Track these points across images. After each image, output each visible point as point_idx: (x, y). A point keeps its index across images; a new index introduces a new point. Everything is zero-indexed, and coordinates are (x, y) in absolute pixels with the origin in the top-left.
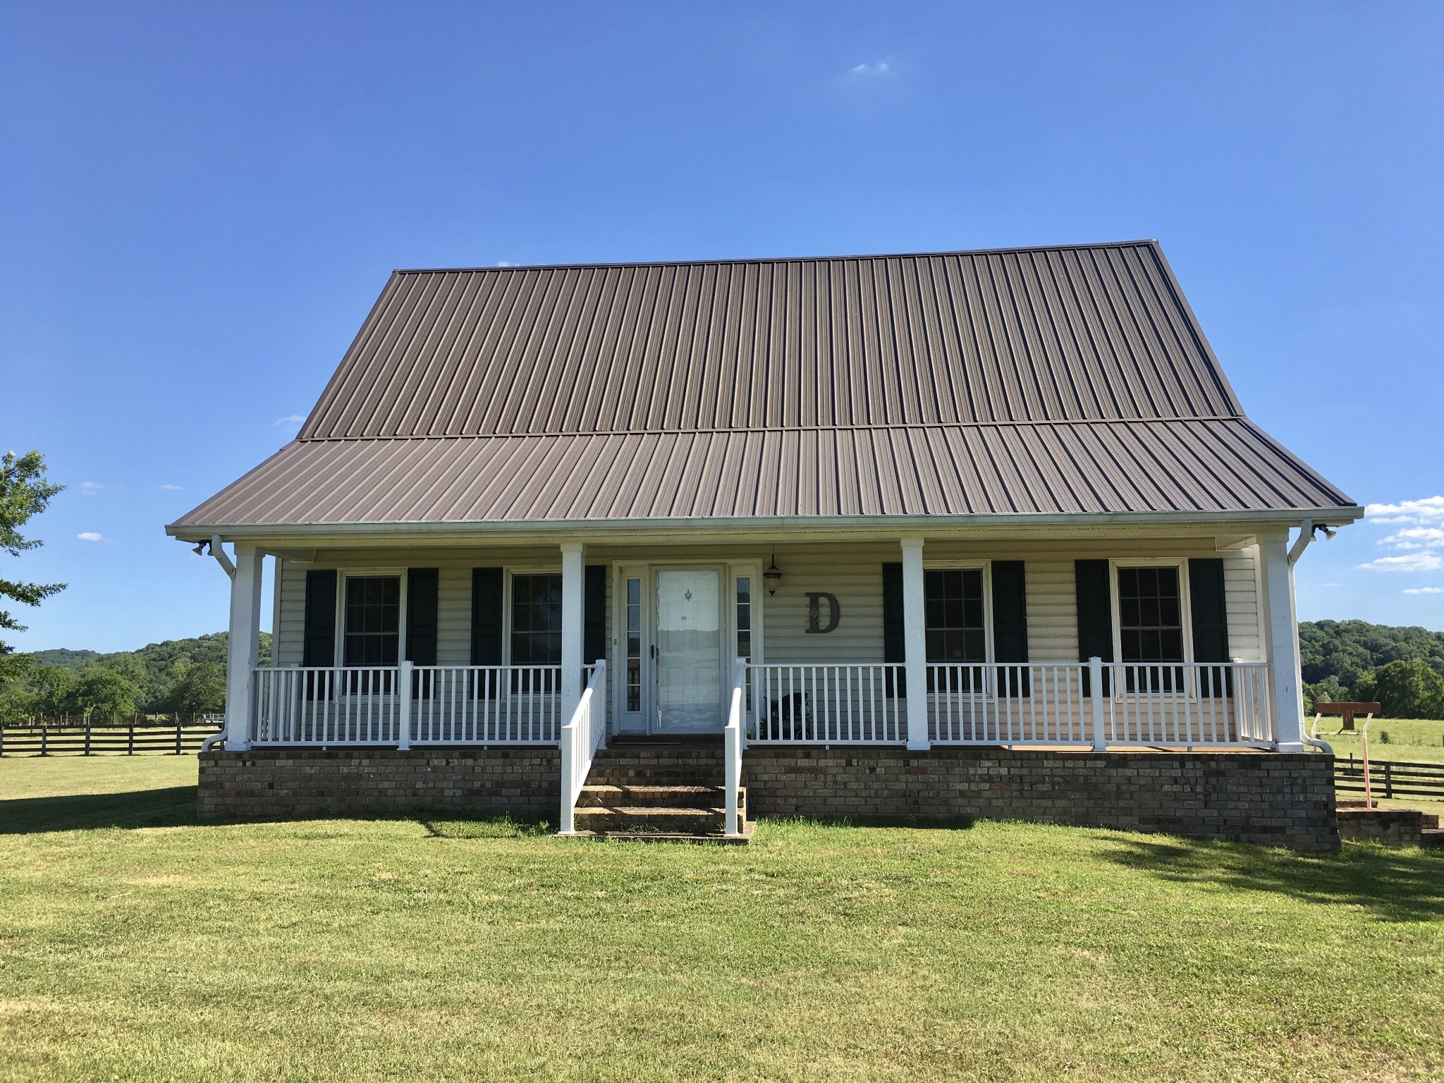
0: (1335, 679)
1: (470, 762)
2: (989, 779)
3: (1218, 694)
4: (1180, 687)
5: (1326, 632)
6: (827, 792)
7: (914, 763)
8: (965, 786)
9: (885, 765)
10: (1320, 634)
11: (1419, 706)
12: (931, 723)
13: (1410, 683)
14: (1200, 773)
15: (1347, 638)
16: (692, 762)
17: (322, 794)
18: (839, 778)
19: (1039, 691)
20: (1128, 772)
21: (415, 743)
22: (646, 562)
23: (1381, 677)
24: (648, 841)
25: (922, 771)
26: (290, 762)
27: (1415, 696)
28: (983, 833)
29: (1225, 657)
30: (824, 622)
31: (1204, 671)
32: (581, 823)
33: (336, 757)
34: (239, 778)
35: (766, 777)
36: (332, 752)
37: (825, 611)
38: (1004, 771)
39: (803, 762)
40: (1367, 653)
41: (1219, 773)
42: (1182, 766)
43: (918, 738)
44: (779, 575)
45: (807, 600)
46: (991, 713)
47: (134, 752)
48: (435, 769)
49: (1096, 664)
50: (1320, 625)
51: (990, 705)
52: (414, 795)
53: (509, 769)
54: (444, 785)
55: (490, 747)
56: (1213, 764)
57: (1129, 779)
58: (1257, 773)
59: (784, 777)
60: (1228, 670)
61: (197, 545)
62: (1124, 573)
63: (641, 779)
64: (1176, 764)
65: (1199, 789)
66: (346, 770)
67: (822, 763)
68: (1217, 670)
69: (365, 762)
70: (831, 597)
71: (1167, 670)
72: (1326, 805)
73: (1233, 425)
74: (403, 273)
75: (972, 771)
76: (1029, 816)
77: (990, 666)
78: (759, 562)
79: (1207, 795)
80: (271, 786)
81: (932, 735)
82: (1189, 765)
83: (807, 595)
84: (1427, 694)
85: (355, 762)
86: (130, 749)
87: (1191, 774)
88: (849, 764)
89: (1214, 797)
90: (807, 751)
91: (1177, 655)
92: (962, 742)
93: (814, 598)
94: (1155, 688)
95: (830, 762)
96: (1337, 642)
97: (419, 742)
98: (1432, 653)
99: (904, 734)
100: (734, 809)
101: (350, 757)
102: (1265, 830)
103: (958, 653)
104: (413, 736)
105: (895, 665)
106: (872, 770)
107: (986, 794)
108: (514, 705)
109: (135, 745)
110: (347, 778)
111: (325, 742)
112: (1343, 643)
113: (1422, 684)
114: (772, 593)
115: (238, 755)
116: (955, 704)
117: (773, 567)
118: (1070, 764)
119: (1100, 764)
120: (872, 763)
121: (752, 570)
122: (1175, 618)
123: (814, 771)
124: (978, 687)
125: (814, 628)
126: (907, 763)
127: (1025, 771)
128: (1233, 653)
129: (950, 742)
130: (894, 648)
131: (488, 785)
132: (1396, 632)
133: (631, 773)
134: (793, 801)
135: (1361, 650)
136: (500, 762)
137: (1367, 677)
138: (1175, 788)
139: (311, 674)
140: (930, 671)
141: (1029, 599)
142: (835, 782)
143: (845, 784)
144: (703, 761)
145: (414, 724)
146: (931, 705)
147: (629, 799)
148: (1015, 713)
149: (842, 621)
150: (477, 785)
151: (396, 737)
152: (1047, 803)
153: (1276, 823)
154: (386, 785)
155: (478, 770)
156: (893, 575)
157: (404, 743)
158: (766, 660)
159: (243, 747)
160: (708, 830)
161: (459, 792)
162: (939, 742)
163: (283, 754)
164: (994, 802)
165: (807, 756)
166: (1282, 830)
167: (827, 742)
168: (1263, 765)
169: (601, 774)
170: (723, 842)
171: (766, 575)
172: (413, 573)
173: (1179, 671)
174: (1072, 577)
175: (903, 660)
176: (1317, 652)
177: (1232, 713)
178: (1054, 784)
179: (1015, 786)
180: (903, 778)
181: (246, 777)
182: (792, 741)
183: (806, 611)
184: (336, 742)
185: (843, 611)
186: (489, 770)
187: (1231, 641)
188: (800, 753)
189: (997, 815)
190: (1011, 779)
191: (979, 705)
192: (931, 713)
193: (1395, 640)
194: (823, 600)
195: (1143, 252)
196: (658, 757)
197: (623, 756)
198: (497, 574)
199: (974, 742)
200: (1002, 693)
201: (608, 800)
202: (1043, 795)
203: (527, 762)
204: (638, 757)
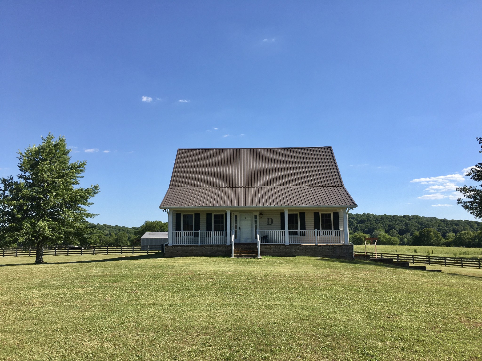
0: (408, 234)
1: (212, 247)
2: (299, 249)
3: (337, 235)
4: (332, 234)
5: (407, 219)
6: (272, 252)
7: (286, 247)
8: (295, 250)
9: (281, 247)
10: (404, 219)
11: (432, 242)
12: (289, 241)
13: (430, 235)
14: (332, 248)
15: (413, 221)
16: (250, 247)
17: (186, 253)
18: (274, 249)
19: (307, 235)
20: (321, 248)
21: (201, 244)
22: (238, 212)
23: (420, 233)
24: (246, 258)
25: (288, 248)
26: (181, 247)
27: (431, 239)
28: (297, 257)
29: (339, 230)
30: (270, 223)
31: (335, 231)
32: (235, 256)
33: (189, 247)
34: (172, 250)
35: (262, 249)
36: (187, 246)
37: (270, 221)
38: (301, 248)
39: (268, 247)
40: (419, 226)
41: (335, 248)
42: (329, 247)
43: (287, 243)
44: (262, 215)
45: (267, 219)
46: (299, 239)
47: (69, 255)
48: (206, 248)
49: (316, 230)
50: (404, 217)
51: (299, 238)
52: (202, 253)
53: (219, 248)
54: (208, 251)
55: (214, 245)
56: (334, 246)
57: (321, 249)
58: (341, 248)
59: (265, 249)
60: (339, 231)
61: (163, 210)
62: (322, 214)
63: (242, 249)
64: (328, 246)
65: (332, 250)
66: (190, 249)
67: (271, 247)
68: (337, 231)
69: (194, 247)
70: (271, 219)
71: (329, 231)
72: (352, 253)
73: (341, 188)
74: (180, 149)
75: (296, 248)
76: (305, 255)
77: (299, 231)
78: (259, 212)
79: (333, 251)
80: (177, 252)
81: (289, 242)
82: (330, 247)
83: (267, 218)
84: (435, 238)
85: (192, 247)
86: (68, 254)
87: (331, 248)
88: (276, 247)
89: (334, 252)
90: (269, 245)
91: (331, 228)
92: (294, 243)
93: (268, 219)
94: (328, 234)
95: (273, 247)
96: (410, 222)
97: (202, 244)
98: (439, 226)
99: (285, 242)
100: (259, 254)
101: (191, 246)
102: (342, 257)
103: (293, 228)
104: (201, 243)
105: (283, 231)
106: (280, 248)
107: (298, 252)
108: (214, 238)
109: (69, 253)
110: (191, 250)
111: (185, 244)
112: (412, 223)
113: (433, 236)
114: (261, 218)
115: (172, 246)
116: (293, 237)
117: (261, 213)
118: (312, 247)
119: (317, 247)
120: (280, 247)
121: (257, 214)
122: (331, 223)
123: (270, 248)
124: (297, 234)
125: (268, 224)
126: (285, 247)
127: (304, 248)
128: (340, 228)
129: (292, 243)
130: (283, 228)
131: (215, 251)
132: (428, 219)
133: (240, 249)
134: (267, 253)
135: (417, 224)
136: (217, 247)
137: (417, 233)
138: (328, 250)
139: (177, 232)
140: (289, 232)
141: (306, 219)
142: (274, 250)
143: (275, 250)
144: (251, 247)
145: (201, 242)
146: (289, 237)
147: (241, 252)
148: (303, 239)
149: (273, 223)
150: (213, 251)
151: (198, 243)
152: (308, 253)
153: (344, 256)
154: (197, 251)
155: (213, 248)
156: (282, 215)
157: (199, 244)
158: (260, 230)
159: (172, 245)
160: (255, 257)
161: (210, 252)
162: (290, 243)
163: (179, 246)
164: (300, 253)
165: (269, 246)
166: (345, 257)
167: (272, 243)
168: (342, 246)
169: (235, 249)
170: (258, 258)
171: (260, 215)
172: (195, 214)
173: (331, 231)
174: (313, 215)
175: (285, 230)
176: (404, 225)
177: (340, 239)
178: (309, 250)
179: (303, 250)
180: (285, 249)
181: (173, 250)
182: (266, 243)
183: (267, 221)
184: (187, 244)
185: (273, 221)
186: (215, 248)
187: (340, 226)
188: (268, 245)
189: (300, 255)
190: (302, 249)
191: (297, 237)
192: (289, 239)
193: (428, 222)
194: (270, 219)
195: (329, 149)
196: (244, 246)
197: (238, 246)
198: (211, 214)
199: (296, 243)
200: (301, 235)
201: (237, 253)
202: (307, 252)
203: (221, 247)
204: (240, 246)
